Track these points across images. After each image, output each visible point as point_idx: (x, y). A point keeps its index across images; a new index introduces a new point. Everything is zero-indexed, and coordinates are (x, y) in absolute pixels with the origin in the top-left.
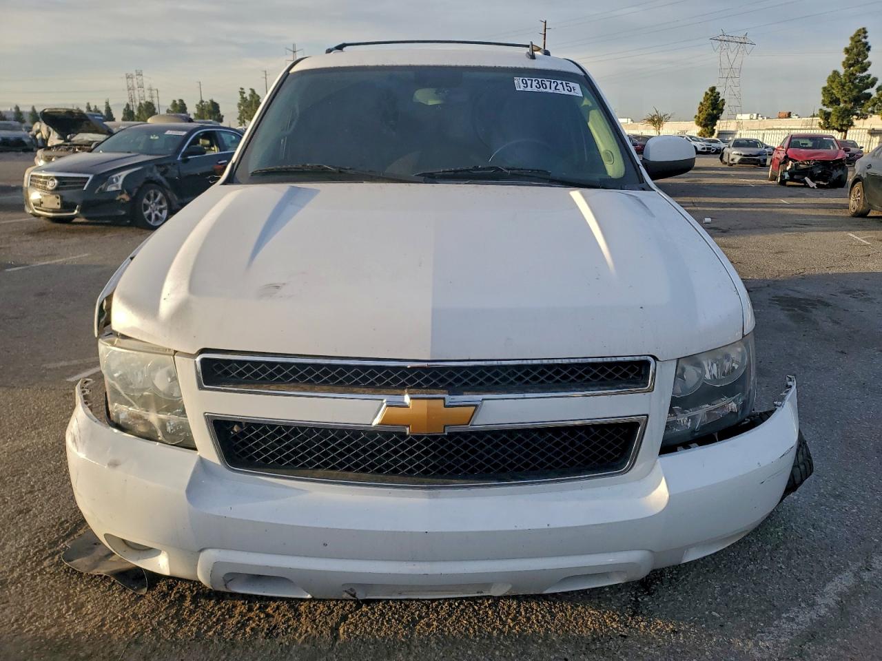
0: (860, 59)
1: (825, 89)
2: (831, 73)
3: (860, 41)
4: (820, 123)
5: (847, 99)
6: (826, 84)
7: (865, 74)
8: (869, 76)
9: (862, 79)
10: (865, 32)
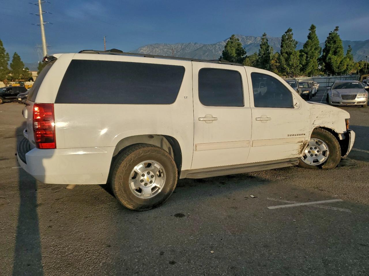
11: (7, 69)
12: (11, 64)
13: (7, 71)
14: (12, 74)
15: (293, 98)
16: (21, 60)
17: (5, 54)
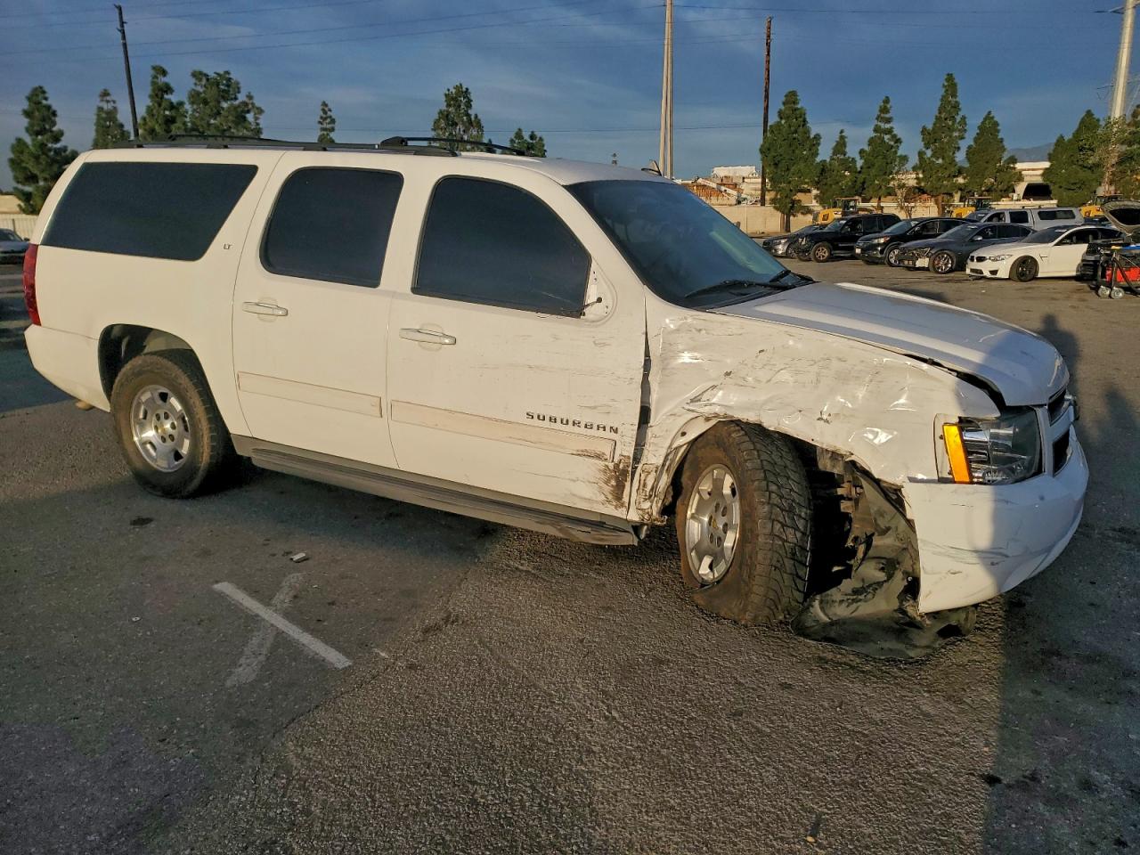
0: (47, 127)
1: (12, 161)
2: (14, 142)
3: (40, 103)
4: (19, 206)
5: (48, 176)
6: (11, 156)
7: (58, 145)
8: (65, 149)
9: (58, 151)
10: (44, 92)
11: (952, 162)
12: (970, 147)
13: (953, 170)
14: (964, 178)
15: (592, 277)
16: (1000, 136)
17: (958, 119)
